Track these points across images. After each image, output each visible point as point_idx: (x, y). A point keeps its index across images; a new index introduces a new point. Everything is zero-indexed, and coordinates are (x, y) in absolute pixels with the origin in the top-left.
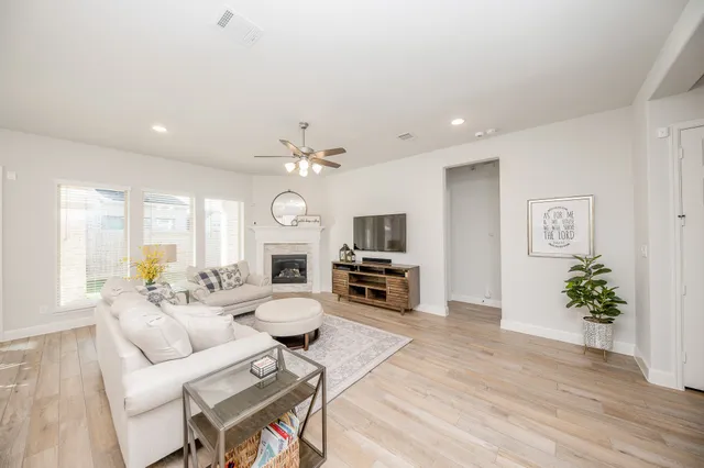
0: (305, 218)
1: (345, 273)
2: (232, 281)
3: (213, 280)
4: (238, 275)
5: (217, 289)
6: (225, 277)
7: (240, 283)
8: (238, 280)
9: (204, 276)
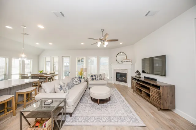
0: (126, 60)
1: (135, 82)
2: (98, 78)
3: (94, 77)
4: (100, 77)
5: (94, 80)
6: (97, 77)
7: (101, 79)
8: (100, 78)
9: (92, 76)
